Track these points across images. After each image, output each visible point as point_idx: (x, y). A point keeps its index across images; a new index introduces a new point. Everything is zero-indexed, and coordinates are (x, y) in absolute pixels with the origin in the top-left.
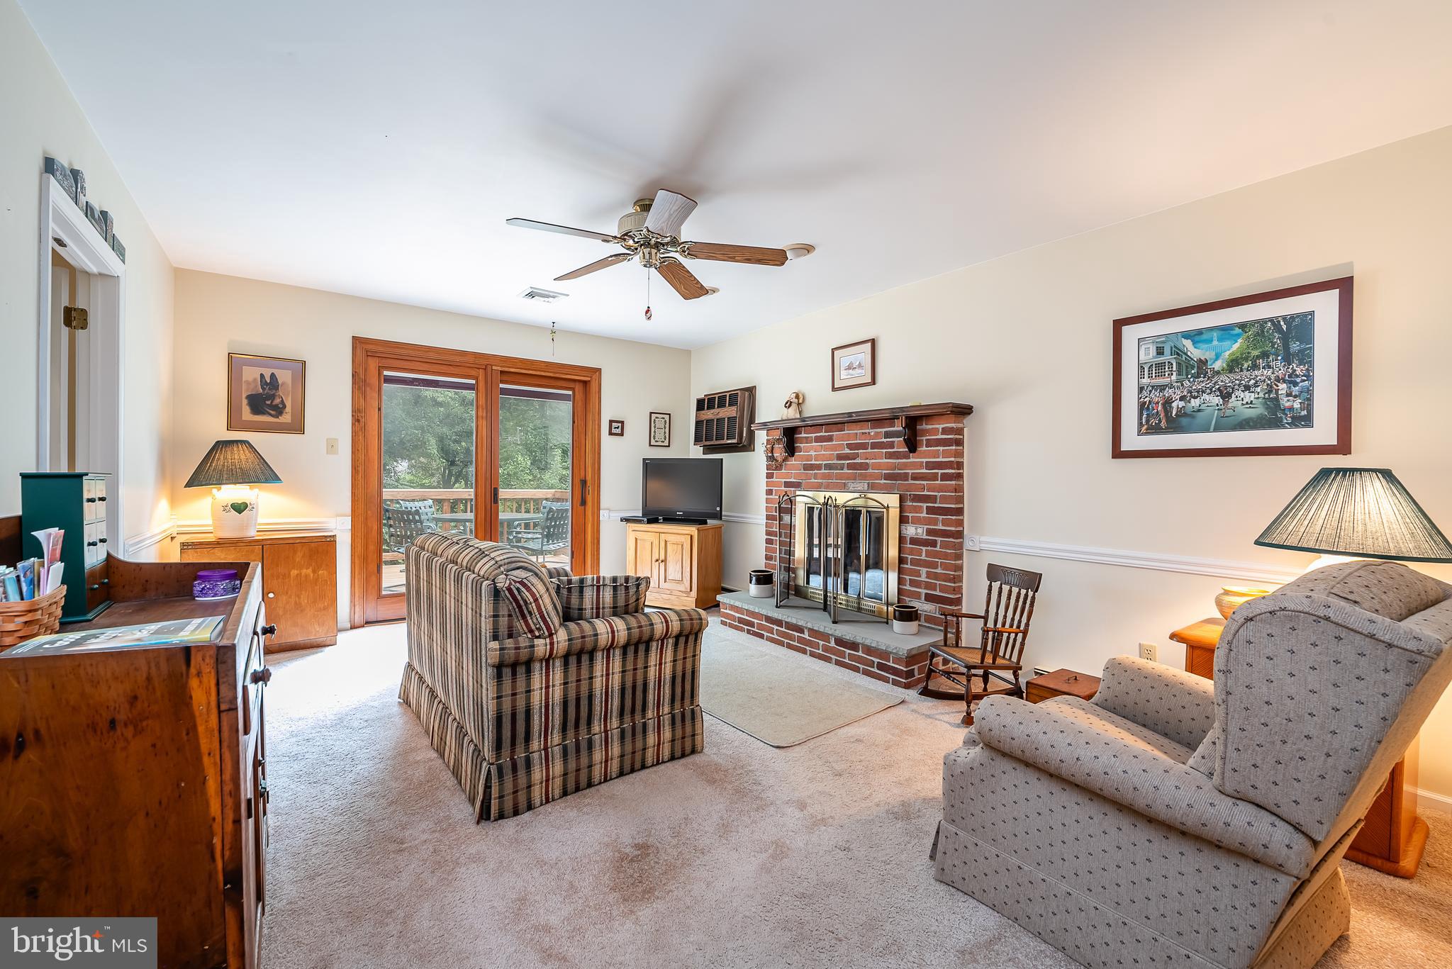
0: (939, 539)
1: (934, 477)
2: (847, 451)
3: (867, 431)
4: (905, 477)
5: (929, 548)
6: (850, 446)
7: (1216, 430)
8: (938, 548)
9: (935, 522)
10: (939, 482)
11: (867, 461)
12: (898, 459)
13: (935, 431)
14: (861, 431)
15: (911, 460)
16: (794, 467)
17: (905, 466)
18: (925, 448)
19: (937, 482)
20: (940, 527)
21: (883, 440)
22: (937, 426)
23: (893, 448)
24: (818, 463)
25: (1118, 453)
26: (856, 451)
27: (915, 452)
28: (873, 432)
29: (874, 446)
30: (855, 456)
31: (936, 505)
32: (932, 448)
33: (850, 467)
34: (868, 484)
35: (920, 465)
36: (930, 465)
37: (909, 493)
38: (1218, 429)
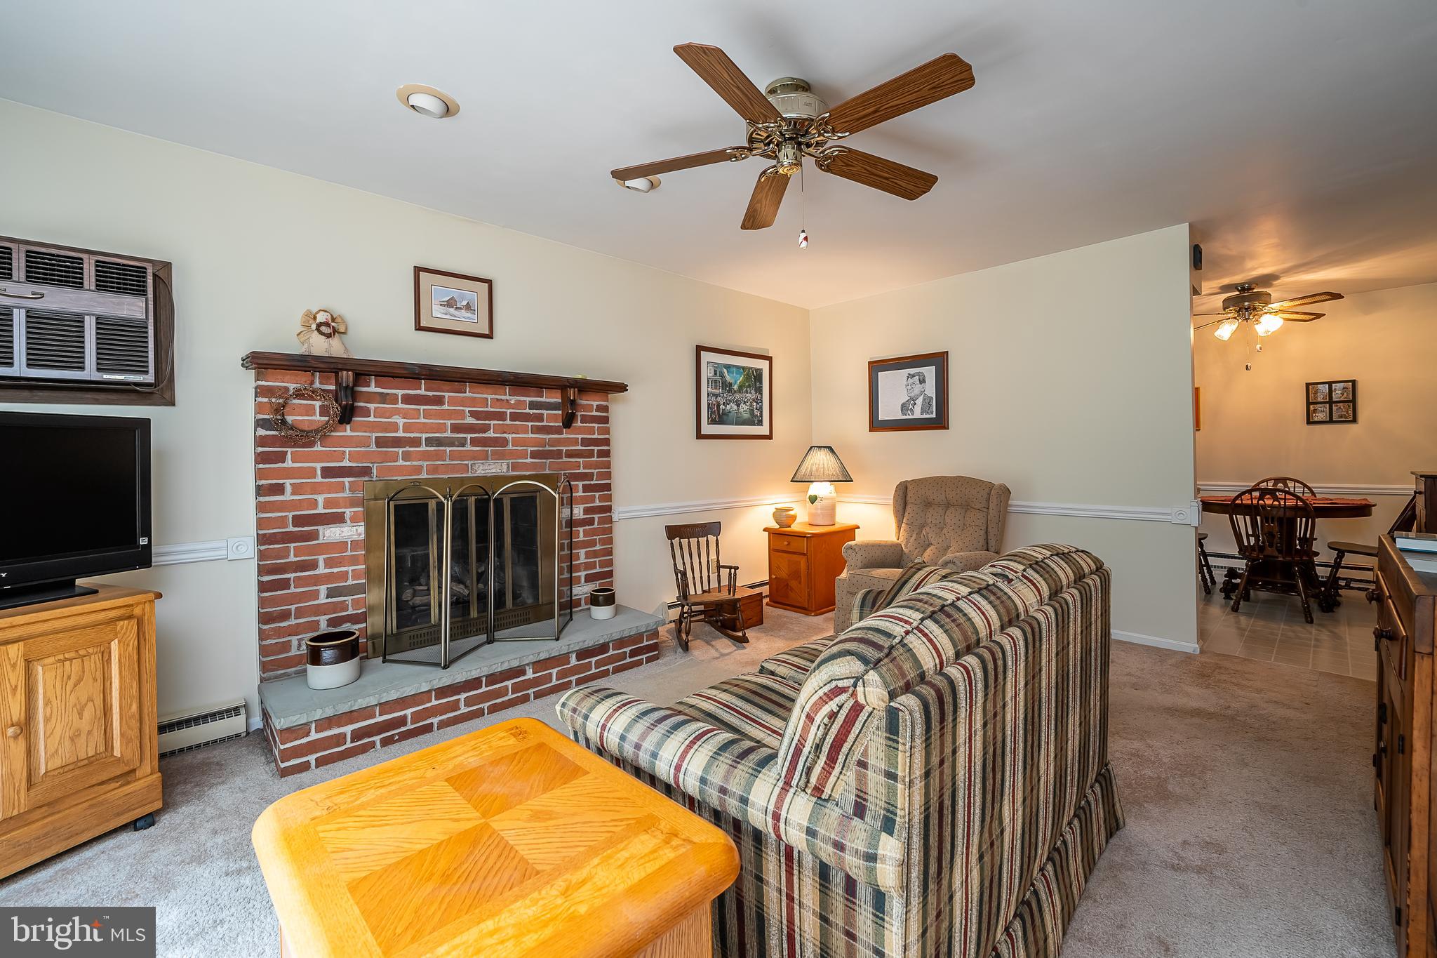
0: (596, 516)
1: (591, 454)
2: (470, 420)
3: (503, 397)
4: (558, 454)
5: (587, 527)
6: (474, 414)
7: (736, 425)
8: (596, 525)
9: (592, 499)
10: (595, 459)
11: (505, 435)
12: (549, 434)
13: (590, 408)
14: (494, 396)
15: (565, 436)
16: (347, 441)
17: (559, 442)
18: (579, 424)
19: (593, 459)
20: (598, 503)
21: (528, 411)
22: (592, 403)
23: (542, 421)
24: (412, 435)
25: (700, 436)
26: (487, 422)
27: (569, 428)
28: (513, 400)
29: (514, 417)
30: (485, 429)
31: (592, 482)
32: (588, 425)
33: (475, 442)
34: (508, 464)
35: (575, 442)
36: (586, 442)
37: (563, 472)
38: (737, 424)
